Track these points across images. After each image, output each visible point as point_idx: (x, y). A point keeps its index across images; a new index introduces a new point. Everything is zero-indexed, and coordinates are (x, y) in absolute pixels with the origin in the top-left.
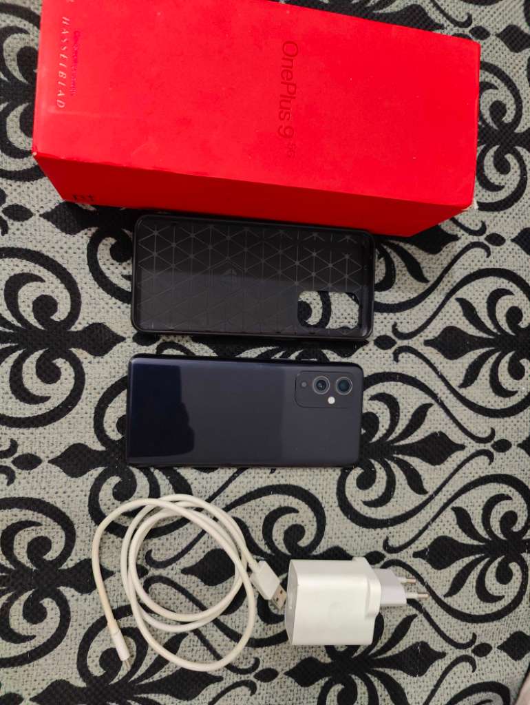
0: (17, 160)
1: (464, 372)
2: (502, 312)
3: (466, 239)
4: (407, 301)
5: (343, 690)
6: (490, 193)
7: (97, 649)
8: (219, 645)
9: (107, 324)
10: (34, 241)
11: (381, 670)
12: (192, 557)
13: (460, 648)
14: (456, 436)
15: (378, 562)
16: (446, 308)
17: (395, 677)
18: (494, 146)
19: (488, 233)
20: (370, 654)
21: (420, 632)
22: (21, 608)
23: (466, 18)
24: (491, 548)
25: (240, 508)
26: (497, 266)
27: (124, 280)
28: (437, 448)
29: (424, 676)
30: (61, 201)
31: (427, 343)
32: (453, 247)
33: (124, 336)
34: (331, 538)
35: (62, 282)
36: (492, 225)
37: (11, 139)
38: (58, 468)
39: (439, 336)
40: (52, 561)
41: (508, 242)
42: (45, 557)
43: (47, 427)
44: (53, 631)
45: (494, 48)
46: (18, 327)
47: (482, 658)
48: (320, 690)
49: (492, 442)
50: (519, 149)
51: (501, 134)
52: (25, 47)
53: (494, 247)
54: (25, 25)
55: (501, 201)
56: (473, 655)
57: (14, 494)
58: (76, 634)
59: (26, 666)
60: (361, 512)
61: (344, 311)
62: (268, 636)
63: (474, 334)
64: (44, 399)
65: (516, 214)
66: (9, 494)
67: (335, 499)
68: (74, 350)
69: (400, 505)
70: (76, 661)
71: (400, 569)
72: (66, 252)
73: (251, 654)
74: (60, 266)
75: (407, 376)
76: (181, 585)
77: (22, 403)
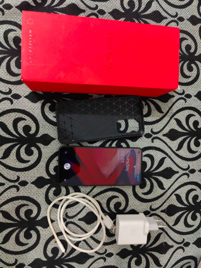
0: (15, 77)
1: (178, 145)
2: (191, 123)
3: (177, 97)
4: (156, 120)
5: (137, 260)
6: (186, 79)
7: (50, 247)
8: (92, 245)
9: (49, 134)
10: (22, 106)
11: (150, 252)
12: (82, 215)
13: (179, 244)
14: (175, 168)
15: (148, 214)
16: (171, 122)
17: (155, 255)
18: (187, 61)
19: (185, 94)
20: (146, 246)
21: (164, 239)
22: (23, 234)
23: (175, 14)
24: (189, 208)
25: (98, 197)
26: (189, 106)
27: (54, 118)
28: (169, 173)
29: (166, 254)
30: (31, 91)
31: (164, 135)
32: (172, 100)
33: (55, 138)
34: (131, 206)
35: (32, 120)
36: (187, 91)
37: (12, 70)
38: (34, 185)
39: (168, 132)
40: (33, 217)
41: (193, 97)
42: (31, 216)
43: (29, 171)
44: (35, 242)
45: (186, 25)
46: (18, 137)
47: (187, 247)
48: (128, 260)
49: (189, 170)
50: (196, 62)
51: (190, 57)
52: (16, 36)
53: (188, 99)
54: (15, 28)
55: (190, 82)
56: (183, 246)
57: (19, 195)
58: (43, 242)
59: (26, 254)
60: (141, 197)
61: (133, 125)
62: (110, 241)
63: (181, 131)
64: (28, 161)
65: (196, 86)
67: (132, 192)
68: (37, 144)
69: (155, 194)
70: (43, 252)
71: (156, 217)
72: (34, 109)
73: (104, 248)
74: (31, 114)
75: (157, 147)
76: (78, 224)
77: (20, 163)
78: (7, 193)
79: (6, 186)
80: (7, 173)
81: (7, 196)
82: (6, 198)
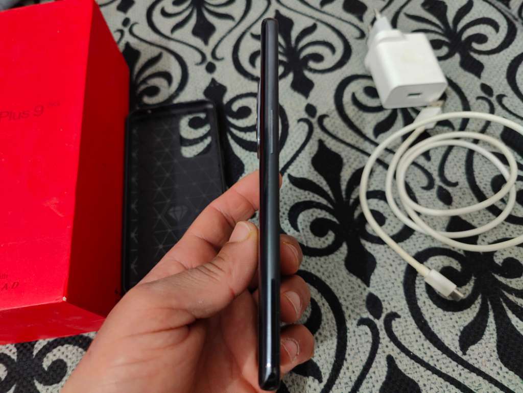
3: (128, 38)
5: (475, 42)
11: (451, 24)
17: (453, 16)
19: (122, 27)
21: (415, 9)
22: (514, 281)
31: (206, 44)
32: (135, 44)
36: (117, 27)
38: (372, 277)
39: (200, 38)
40: (460, 263)
41: (127, 16)
42: (460, 270)
43: (338, 296)
57: (407, 309)
58: (516, 230)
60: (341, 54)
66: (407, 313)
69: (328, 35)
73: (475, 103)
78: (410, 343)
79: (393, 350)
80: (356, 356)
81: (417, 341)
82: (423, 345)
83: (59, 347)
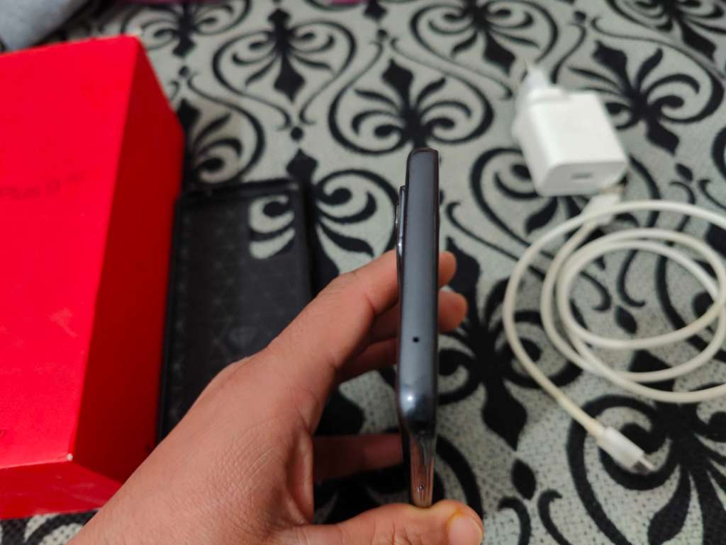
2: (254, 55)
3: (185, 92)
5: (667, 106)
13: (586, 31)
19: (178, 79)
38: (521, 437)
41: (185, 63)
49: (381, 41)
53: (191, 71)
56: (588, 21)
57: (571, 485)
66: (572, 492)
82: (595, 539)
83: (63, 528)
